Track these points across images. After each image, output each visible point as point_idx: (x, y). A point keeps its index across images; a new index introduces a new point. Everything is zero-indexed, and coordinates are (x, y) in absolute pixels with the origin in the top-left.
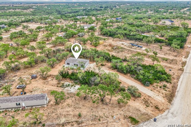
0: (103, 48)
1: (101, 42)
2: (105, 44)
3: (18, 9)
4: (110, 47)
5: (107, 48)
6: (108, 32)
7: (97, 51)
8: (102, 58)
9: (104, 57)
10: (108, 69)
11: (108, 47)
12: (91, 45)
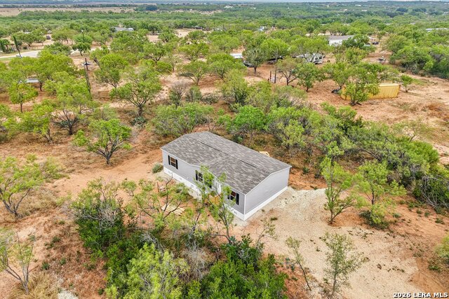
0: (392, 116)
1: (387, 88)
2: (405, 98)
3: (193, 9)
4: (432, 115)
5: (412, 117)
6: (429, 57)
7: (359, 123)
8: (382, 170)
9: (392, 166)
10: (411, 268)
11: (422, 115)
12: (333, 96)
